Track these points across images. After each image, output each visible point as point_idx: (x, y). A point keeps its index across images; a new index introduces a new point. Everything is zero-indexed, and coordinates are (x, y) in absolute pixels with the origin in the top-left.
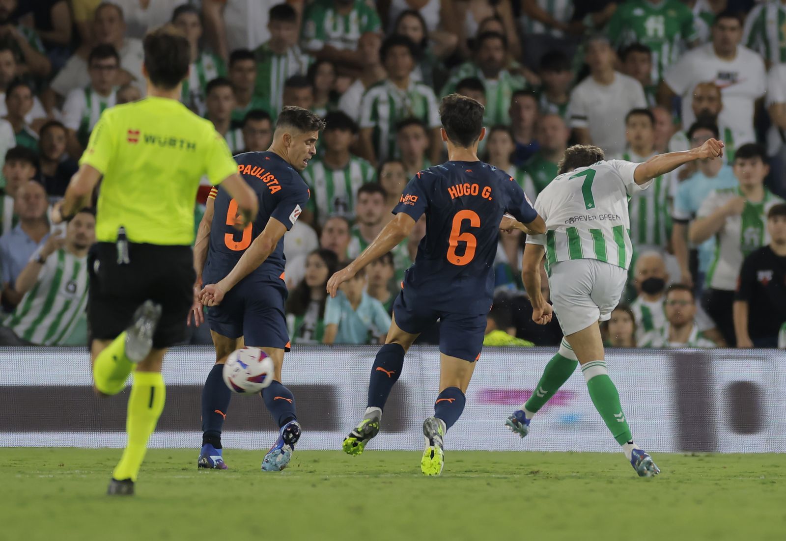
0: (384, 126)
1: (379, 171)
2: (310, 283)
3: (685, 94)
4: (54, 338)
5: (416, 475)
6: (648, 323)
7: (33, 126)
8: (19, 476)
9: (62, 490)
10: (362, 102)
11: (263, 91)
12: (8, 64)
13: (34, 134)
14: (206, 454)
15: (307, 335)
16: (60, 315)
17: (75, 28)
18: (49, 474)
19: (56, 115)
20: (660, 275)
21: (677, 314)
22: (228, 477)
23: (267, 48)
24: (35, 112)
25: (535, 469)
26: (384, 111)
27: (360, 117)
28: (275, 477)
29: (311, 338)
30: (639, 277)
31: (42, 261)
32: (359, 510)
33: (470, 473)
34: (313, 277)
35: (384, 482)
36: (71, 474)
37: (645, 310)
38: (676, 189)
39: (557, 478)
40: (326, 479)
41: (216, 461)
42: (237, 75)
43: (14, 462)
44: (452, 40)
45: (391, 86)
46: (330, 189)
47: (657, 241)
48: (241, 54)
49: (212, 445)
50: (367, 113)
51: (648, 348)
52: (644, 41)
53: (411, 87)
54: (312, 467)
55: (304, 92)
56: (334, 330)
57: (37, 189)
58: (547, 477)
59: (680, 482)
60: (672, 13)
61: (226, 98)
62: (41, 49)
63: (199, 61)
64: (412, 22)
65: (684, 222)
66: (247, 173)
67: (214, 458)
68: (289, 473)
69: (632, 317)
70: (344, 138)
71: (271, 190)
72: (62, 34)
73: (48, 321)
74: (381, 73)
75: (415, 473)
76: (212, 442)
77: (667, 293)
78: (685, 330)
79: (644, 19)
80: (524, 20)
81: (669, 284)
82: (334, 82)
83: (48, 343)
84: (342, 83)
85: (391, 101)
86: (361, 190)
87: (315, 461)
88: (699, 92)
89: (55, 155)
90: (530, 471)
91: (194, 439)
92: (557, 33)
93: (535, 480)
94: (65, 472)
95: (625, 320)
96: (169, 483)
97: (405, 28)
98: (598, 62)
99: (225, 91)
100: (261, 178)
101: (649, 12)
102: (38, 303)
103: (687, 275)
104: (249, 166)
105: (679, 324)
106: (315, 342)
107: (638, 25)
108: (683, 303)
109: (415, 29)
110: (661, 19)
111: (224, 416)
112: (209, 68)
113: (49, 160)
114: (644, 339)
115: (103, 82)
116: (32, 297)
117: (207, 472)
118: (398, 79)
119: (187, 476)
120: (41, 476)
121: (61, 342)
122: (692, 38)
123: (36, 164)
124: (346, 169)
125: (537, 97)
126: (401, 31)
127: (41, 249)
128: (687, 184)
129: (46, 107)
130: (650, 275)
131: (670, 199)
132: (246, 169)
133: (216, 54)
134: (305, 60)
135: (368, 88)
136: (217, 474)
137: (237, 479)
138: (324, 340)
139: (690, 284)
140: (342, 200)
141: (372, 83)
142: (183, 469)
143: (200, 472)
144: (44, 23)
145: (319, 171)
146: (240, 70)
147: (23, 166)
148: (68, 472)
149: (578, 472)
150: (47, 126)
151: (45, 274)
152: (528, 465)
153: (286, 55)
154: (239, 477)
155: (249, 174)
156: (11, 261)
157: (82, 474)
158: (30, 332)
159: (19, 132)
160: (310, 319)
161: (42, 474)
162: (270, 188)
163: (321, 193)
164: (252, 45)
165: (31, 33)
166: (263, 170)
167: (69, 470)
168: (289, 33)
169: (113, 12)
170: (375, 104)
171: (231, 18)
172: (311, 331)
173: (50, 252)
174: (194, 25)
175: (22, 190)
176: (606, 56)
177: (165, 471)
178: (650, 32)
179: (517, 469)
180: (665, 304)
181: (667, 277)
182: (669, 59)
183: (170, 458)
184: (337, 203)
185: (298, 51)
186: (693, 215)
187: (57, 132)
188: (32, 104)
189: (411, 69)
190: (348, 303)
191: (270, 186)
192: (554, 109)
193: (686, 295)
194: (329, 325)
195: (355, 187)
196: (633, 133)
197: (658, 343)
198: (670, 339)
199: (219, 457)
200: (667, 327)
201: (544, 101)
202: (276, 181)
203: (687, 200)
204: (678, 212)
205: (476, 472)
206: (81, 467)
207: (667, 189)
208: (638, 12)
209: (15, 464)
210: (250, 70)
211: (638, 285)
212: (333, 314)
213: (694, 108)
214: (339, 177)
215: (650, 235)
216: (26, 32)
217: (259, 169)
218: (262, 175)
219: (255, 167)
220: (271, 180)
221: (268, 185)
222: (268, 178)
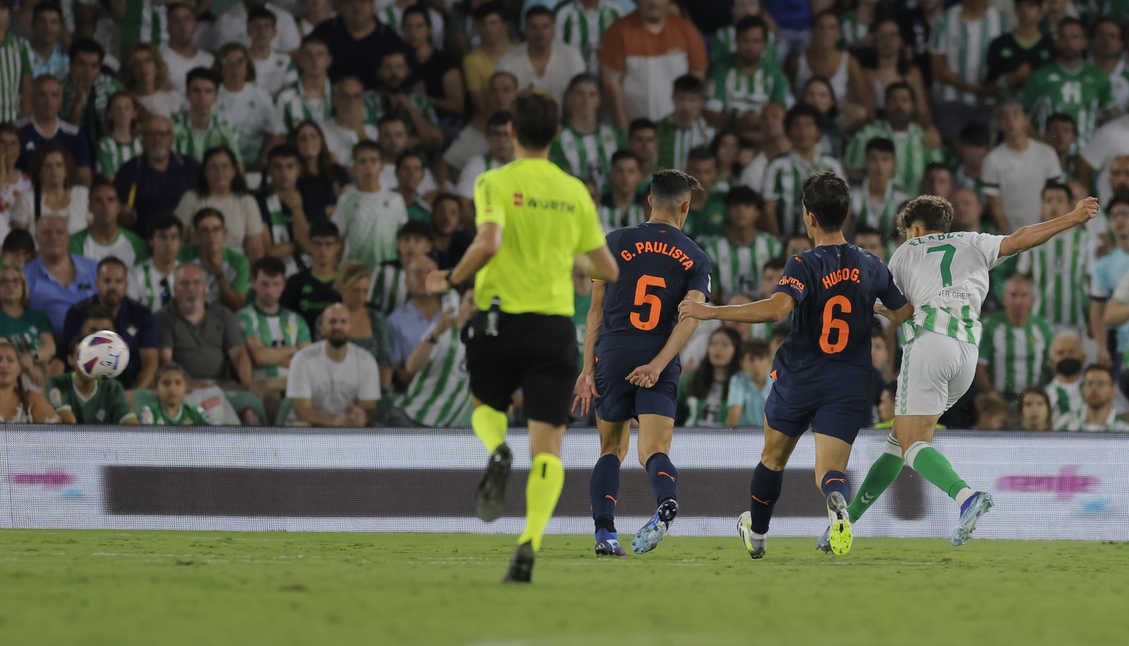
0: (789, 199)
1: (785, 246)
2: (714, 361)
3: (1103, 168)
4: (447, 419)
5: (823, 563)
6: (1064, 406)
7: (426, 198)
8: (411, 562)
9: (456, 577)
10: (765, 174)
12: (399, 135)
13: (426, 206)
14: (602, 540)
15: (710, 417)
16: (453, 396)
17: (468, 97)
18: (442, 560)
19: (449, 187)
20: (1076, 356)
21: (1094, 395)
22: (628, 564)
23: (671, 120)
24: (426, 184)
25: (947, 556)
26: (788, 183)
27: (763, 190)
28: (678, 564)
29: (715, 420)
30: (1055, 358)
31: (433, 340)
32: (764, 599)
33: (879, 561)
34: (718, 356)
35: (790, 570)
36: (465, 560)
37: (1061, 392)
38: (1094, 267)
39: (970, 567)
40: (730, 567)
41: (614, 544)
42: (637, 146)
43: (405, 548)
44: (862, 112)
45: (796, 157)
46: (735, 266)
47: (1073, 321)
48: (643, 123)
49: (605, 529)
50: (770, 185)
51: (1064, 431)
52: (1059, 109)
53: (817, 159)
54: (715, 554)
55: (707, 164)
56: (738, 411)
57: (431, 264)
58: (960, 565)
59: (1098, 571)
60: (1089, 79)
61: (631, 171)
62: (435, 120)
63: (597, 132)
64: (820, 88)
65: (1103, 300)
66: (649, 251)
67: (611, 542)
68: (692, 560)
69: (1047, 401)
70: (748, 213)
72: (454, 101)
73: (440, 402)
74: (785, 144)
75: (823, 561)
77: (1085, 374)
78: (1102, 412)
79: (1059, 85)
80: (936, 86)
81: (1086, 364)
82: (738, 154)
83: (441, 424)
84: (746, 155)
85: (796, 173)
86: (767, 266)
87: (719, 548)
88: (1116, 166)
89: (448, 230)
90: (942, 558)
91: (586, 525)
92: (970, 99)
93: (947, 568)
94: (459, 559)
95: (1040, 404)
96: (567, 570)
97: (812, 94)
98: (1011, 129)
99: (630, 164)
100: (670, 255)
101: (1065, 78)
102: (430, 382)
103: (1106, 354)
104: (648, 243)
105: (1096, 406)
106: (718, 424)
107: (1054, 91)
108: (1101, 384)
109: (823, 95)
110: (1078, 85)
111: (615, 502)
112: (608, 139)
113: (442, 235)
114: (1059, 421)
115: (501, 149)
116: (424, 377)
117: (606, 559)
118: (802, 148)
119: (586, 563)
120: (434, 563)
121: (455, 424)
122: (1110, 106)
123: (430, 239)
124: (752, 246)
125: (953, 171)
126: (809, 100)
127: (432, 328)
128: (1105, 260)
129: (437, 178)
130: (1066, 356)
131: (1088, 278)
132: (647, 245)
133: (615, 125)
134: (711, 133)
135: (771, 159)
136: (616, 561)
137: (638, 566)
138: (728, 422)
139: (1109, 363)
140: (746, 278)
141: (774, 155)
142: (582, 556)
143: (599, 559)
144: (436, 90)
145: (723, 247)
146: (640, 139)
147: (417, 241)
148: (462, 558)
149: (991, 561)
150: (439, 198)
151: (437, 353)
152: (940, 552)
153: (690, 129)
154: (640, 564)
155: (652, 251)
156: (402, 339)
157: (477, 560)
158: (422, 413)
159: (411, 205)
160: (713, 401)
161: (435, 561)
162: (684, 264)
163: (725, 270)
164: (654, 116)
165: (425, 100)
166: (666, 245)
167: (463, 556)
168: (692, 105)
169: (508, 81)
170: (779, 175)
171: (631, 87)
172: (714, 413)
173: (441, 330)
174: (592, 94)
175: (413, 266)
176: (1019, 122)
177: (563, 557)
178: (1067, 98)
179: (928, 556)
180: (1082, 386)
181: (1084, 357)
182: (1087, 127)
183: (568, 544)
184: (742, 281)
185: (703, 123)
186: (1111, 292)
187: (451, 206)
188: (423, 175)
189: (817, 140)
190: (752, 385)
191: (684, 261)
192: (970, 183)
193: (1105, 376)
194: (733, 407)
195: (760, 263)
196: (1048, 208)
197: (1074, 426)
198: (1087, 421)
199: (615, 541)
200: (1085, 410)
201: (960, 174)
202: (685, 257)
203: (1105, 277)
204: (1096, 290)
205: (886, 559)
206: (475, 554)
207: (1084, 267)
208: (1054, 78)
209: (407, 550)
210: (650, 140)
211: (1054, 367)
212: (737, 395)
213: (1112, 182)
214: (744, 254)
215: (1066, 314)
216: (419, 101)
217: (661, 244)
218: (668, 250)
219: (656, 243)
220: (681, 256)
221: (681, 261)
222: (677, 253)
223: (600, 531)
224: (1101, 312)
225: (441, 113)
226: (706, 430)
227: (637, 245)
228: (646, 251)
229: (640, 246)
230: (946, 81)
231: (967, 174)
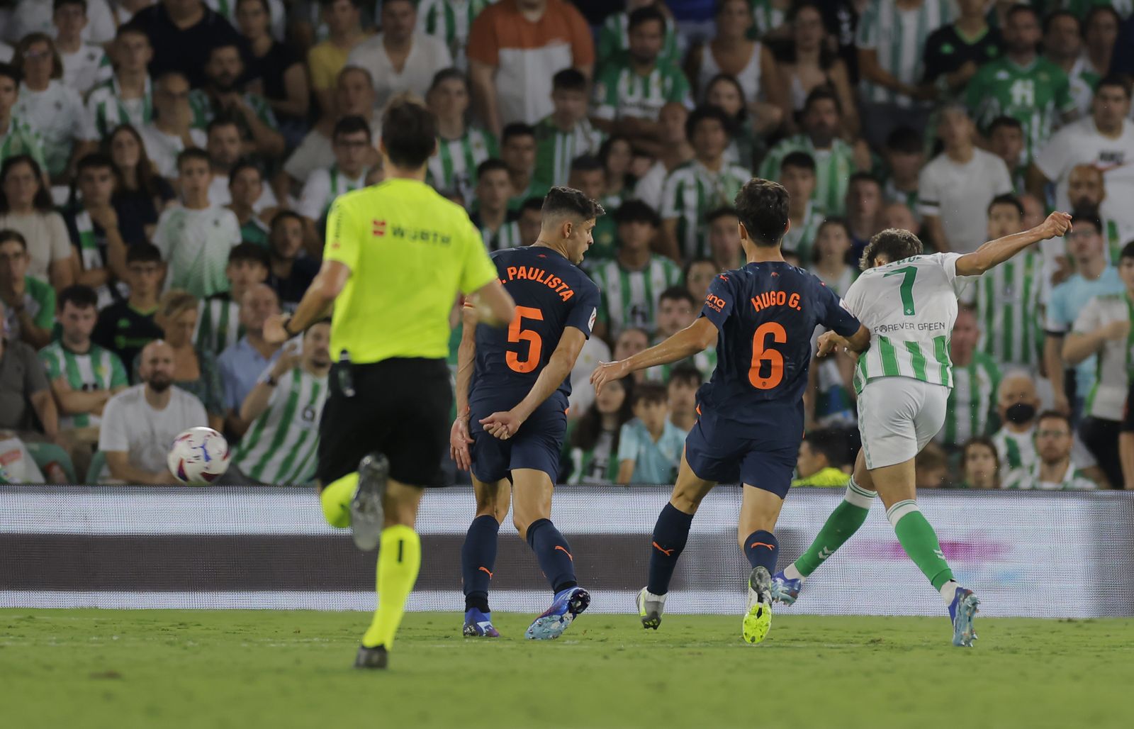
0: (691, 217)
1: (686, 272)
2: (602, 408)
3: (1060, 178)
4: (288, 476)
5: (731, 645)
6: (1014, 459)
7: (263, 216)
8: (245, 645)
9: (298, 662)
10: (664, 188)
11: (544, 173)
12: (232, 141)
13: (264, 226)
14: (472, 621)
15: (598, 473)
16: (295, 448)
17: (314, 97)
18: (282, 642)
19: (291, 203)
20: (1029, 401)
21: (1050, 447)
22: (501, 646)
23: (550, 122)
24: (265, 200)
25: (876, 637)
26: (691, 198)
27: (661, 206)
28: (559, 647)
29: (603, 477)
30: (1004, 403)
31: (272, 382)
32: (661, 687)
33: (796, 642)
34: (605, 402)
35: (691, 653)
36: (309, 642)
37: (1011, 443)
38: (1049, 295)
39: (904, 649)
40: (621, 650)
41: (485, 628)
42: (512, 155)
43: (239, 628)
44: (776, 113)
45: (700, 167)
46: (626, 295)
47: (1025, 359)
48: (518, 128)
49: (477, 609)
50: (670, 200)
51: (1015, 490)
52: (1009, 112)
53: (724, 169)
54: (603, 634)
55: (594, 176)
56: (630, 467)
57: (269, 294)
58: (892, 647)
59: (1054, 653)
60: (1044, 77)
61: (502, 184)
62: (273, 122)
63: (464, 138)
64: (726, 88)
65: (1059, 335)
66: (522, 277)
67: (482, 625)
68: (576, 642)
69: (995, 452)
70: (642, 233)
71: (563, 297)
72: (298, 104)
73: (280, 456)
74: (687, 152)
75: (730, 643)
76: (477, 604)
77: (1038, 422)
78: (1060, 467)
79: (1009, 83)
80: (864, 85)
81: (1040, 411)
82: (631, 163)
83: (280, 482)
84: (641, 164)
85: (700, 186)
86: (664, 296)
87: (608, 627)
88: (1076, 177)
89: (290, 253)
90: (870, 639)
91: (455, 601)
92: (904, 101)
93: (876, 650)
94: (301, 640)
95: (986, 457)
96: (428, 653)
97: (718, 95)
98: (953, 136)
99: (500, 175)
100: (545, 283)
101: (1016, 75)
102: (268, 433)
103: (1063, 400)
104: (523, 268)
105: (1052, 460)
106: (607, 482)
107: (1003, 91)
108: (1058, 434)
109: (730, 97)
110: (1030, 84)
111: (491, 574)
112: (478, 146)
113: (281, 259)
114: (1009, 478)
115: (350, 161)
116: (261, 426)
117: (475, 640)
118: (708, 158)
119: (452, 645)
120: (272, 645)
121: (296, 482)
122: (1068, 108)
123: (267, 264)
124: (646, 270)
125: (881, 183)
126: (713, 101)
127: (271, 367)
128: (1062, 288)
129: (277, 193)
130: (1016, 400)
131: (1041, 308)
132: (520, 271)
133: (486, 129)
134: (597, 137)
135: (671, 170)
136: (487, 643)
137: (513, 649)
138: (619, 479)
139: (1067, 410)
140: (640, 309)
141: (675, 165)
142: (446, 637)
143: (467, 641)
144: (276, 90)
145: (612, 272)
146: (516, 148)
147: (251, 266)
148: (305, 640)
149: (929, 642)
150: (280, 216)
151: (276, 398)
152: (869, 632)
153: (573, 132)
154: (515, 646)
155: (525, 278)
156: (235, 381)
157: (322, 642)
158: (258, 469)
159: (246, 224)
160: (601, 453)
161: (274, 643)
162: (561, 294)
163: (615, 300)
164: (531, 119)
165: (262, 102)
166: (543, 272)
167: (307, 637)
168: (576, 104)
169: (361, 78)
170: (680, 190)
171: (505, 85)
172: (602, 468)
173: (282, 371)
174: (459, 93)
175: (248, 295)
176: (962, 128)
177: (425, 639)
178: (1017, 99)
179: (855, 637)
180: (1035, 435)
181: (1038, 402)
182: (1041, 133)
183: (430, 623)
184: (634, 312)
185: (588, 126)
186: (1069, 326)
187: (292, 224)
188: (261, 190)
189: (725, 146)
190: (647, 435)
191: (560, 292)
192: (902, 198)
193: (1062, 425)
194: (625, 461)
195: (657, 292)
196: (996, 226)
197: (1026, 484)
198: (1042, 478)
199: (488, 623)
201: (890, 188)
202: (564, 286)
203: (1062, 308)
204: (1051, 323)
205: (804, 640)
206: (321, 634)
207: (1038, 296)
208: (1002, 75)
209: (240, 630)
210: (528, 148)
211: (1002, 413)
212: (630, 447)
213: (1071, 195)
214: (637, 280)
215: (1017, 350)
216: (254, 102)
217: (537, 270)
218: (544, 278)
219: (532, 269)
220: (559, 285)
221: (557, 290)
222: (553, 282)
223: (471, 611)
224: (1059, 349)
225: (282, 117)
226: (593, 488)
227: (509, 269)
228: (519, 278)
229: (512, 271)
230: (876, 80)
231: (898, 188)
